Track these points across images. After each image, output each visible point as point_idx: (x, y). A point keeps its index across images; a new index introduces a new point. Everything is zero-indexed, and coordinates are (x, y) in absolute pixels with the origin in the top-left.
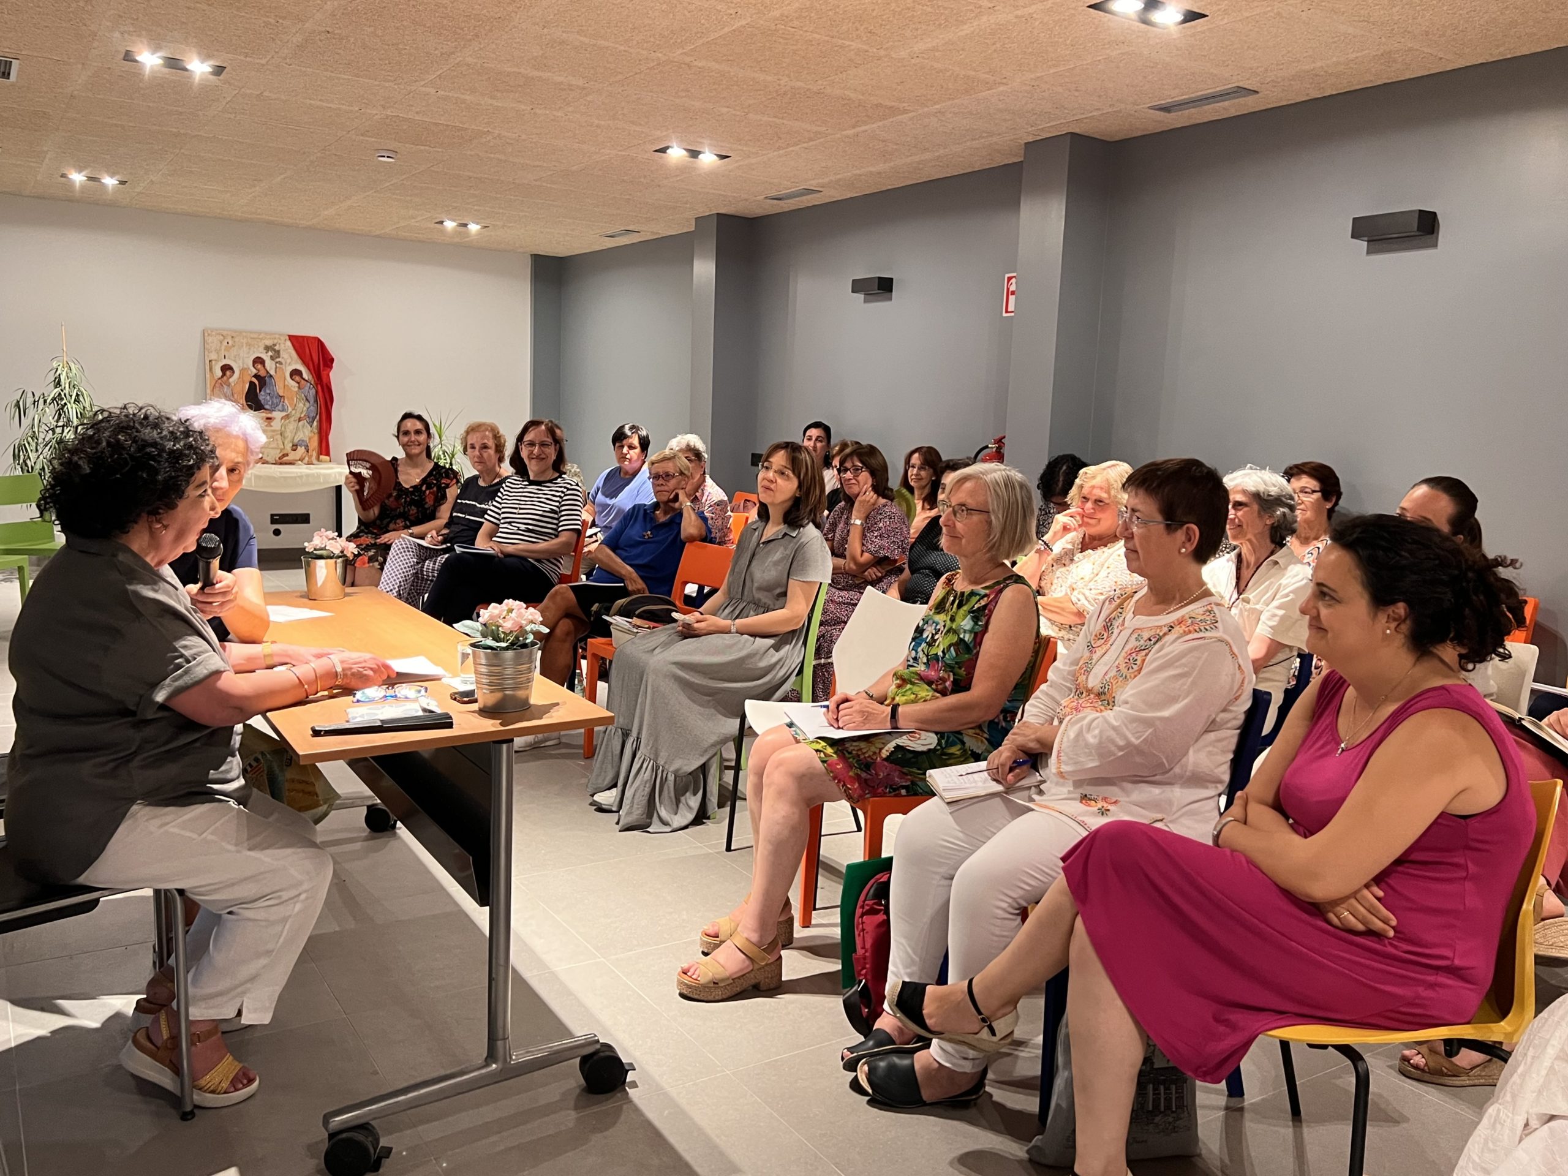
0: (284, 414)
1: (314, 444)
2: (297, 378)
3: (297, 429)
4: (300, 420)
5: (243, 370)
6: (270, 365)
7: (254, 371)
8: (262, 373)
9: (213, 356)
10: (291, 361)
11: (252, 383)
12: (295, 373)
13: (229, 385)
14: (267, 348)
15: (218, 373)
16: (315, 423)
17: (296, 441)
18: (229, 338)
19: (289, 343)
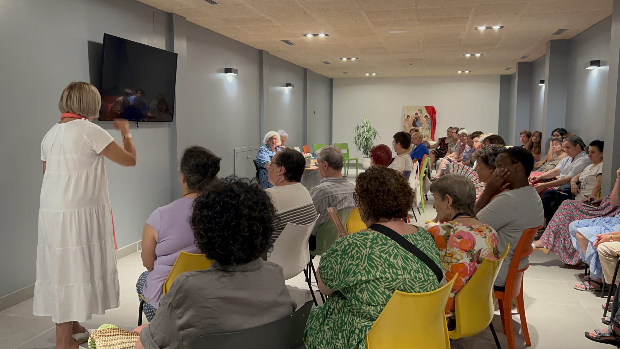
0: (422, 128)
1: (430, 136)
2: (426, 118)
3: (426, 132)
4: (426, 129)
5: (412, 116)
6: (419, 115)
7: (415, 116)
8: (417, 117)
9: (405, 113)
10: (425, 113)
11: (414, 120)
12: (426, 117)
13: (408, 120)
14: (419, 110)
15: (406, 118)
16: (431, 130)
17: (425, 135)
18: (409, 108)
19: (425, 109)
